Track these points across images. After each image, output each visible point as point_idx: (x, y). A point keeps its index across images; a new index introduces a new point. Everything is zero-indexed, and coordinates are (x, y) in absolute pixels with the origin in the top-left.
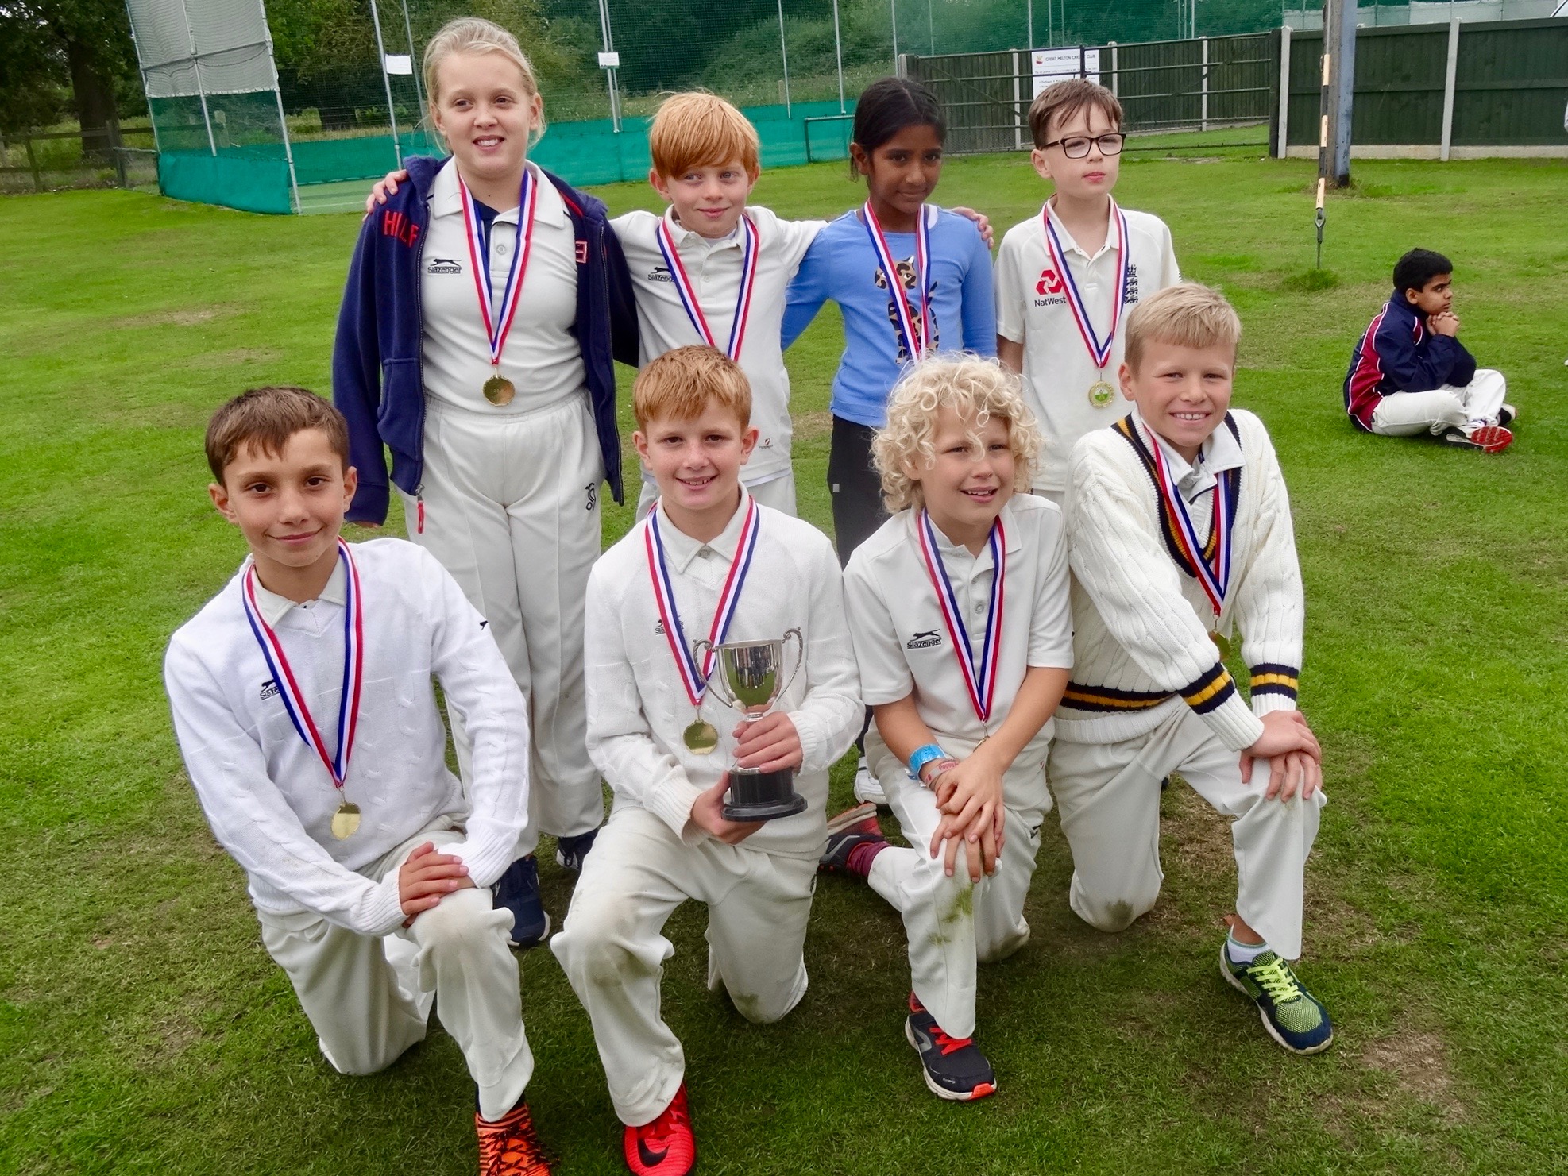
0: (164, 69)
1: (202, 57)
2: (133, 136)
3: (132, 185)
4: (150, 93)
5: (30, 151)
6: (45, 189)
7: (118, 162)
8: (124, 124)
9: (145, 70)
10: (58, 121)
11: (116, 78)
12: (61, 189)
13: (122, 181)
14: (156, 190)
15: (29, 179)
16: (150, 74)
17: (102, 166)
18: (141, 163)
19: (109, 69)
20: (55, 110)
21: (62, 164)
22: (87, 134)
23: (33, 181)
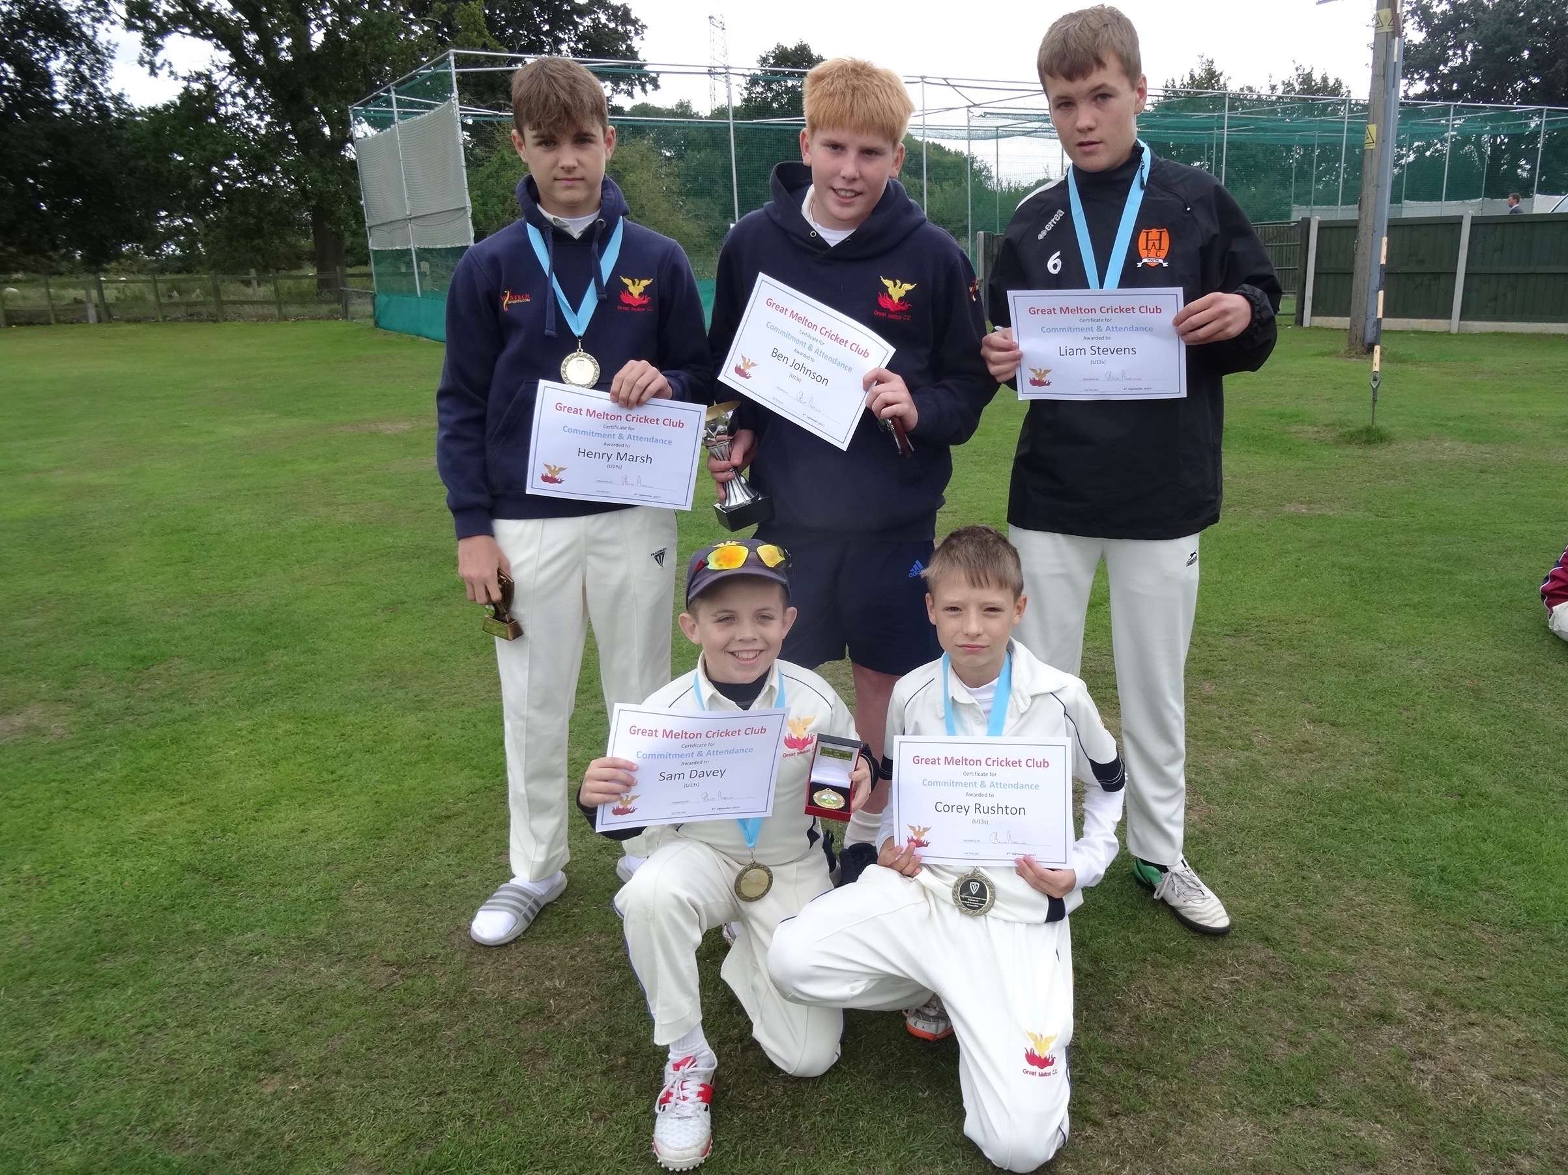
0: (385, 228)
1: (414, 218)
2: (358, 280)
3: (353, 318)
4: (373, 245)
5: (277, 290)
6: (286, 319)
7: (342, 299)
8: (350, 271)
9: (369, 228)
10: (301, 268)
11: (347, 234)
12: (298, 319)
13: (345, 315)
14: (371, 322)
15: (273, 310)
16: (374, 231)
17: (331, 302)
18: (360, 301)
19: (342, 227)
20: (299, 258)
21: (301, 299)
22: (322, 277)
23: (277, 312)
